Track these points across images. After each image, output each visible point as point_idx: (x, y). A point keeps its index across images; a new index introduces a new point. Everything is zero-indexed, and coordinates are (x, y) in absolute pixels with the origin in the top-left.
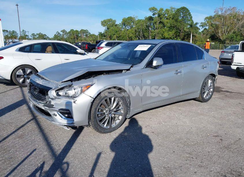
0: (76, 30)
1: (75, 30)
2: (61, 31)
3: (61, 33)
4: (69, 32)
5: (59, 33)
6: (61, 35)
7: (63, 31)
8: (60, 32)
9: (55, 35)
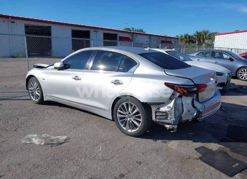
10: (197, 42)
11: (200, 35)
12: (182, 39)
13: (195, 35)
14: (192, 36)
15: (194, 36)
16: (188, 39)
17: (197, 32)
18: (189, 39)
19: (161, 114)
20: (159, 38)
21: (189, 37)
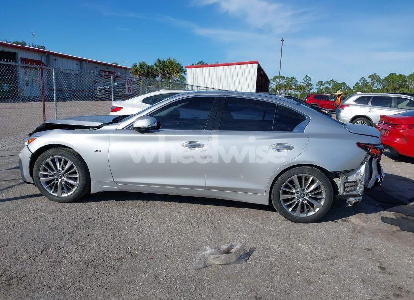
0: (400, 75)
1: (397, 74)
2: (369, 77)
3: (369, 80)
4: (386, 79)
5: (365, 80)
6: (368, 83)
7: (374, 77)
8: (366, 78)
9: (358, 83)
10: (160, 76)
11: (164, 66)
12: (136, 71)
13: (156, 65)
14: (152, 66)
15: (155, 67)
16: (146, 71)
17: (159, 60)
18: (148, 70)
19: (350, 184)
20: (97, 65)
21: (148, 67)
